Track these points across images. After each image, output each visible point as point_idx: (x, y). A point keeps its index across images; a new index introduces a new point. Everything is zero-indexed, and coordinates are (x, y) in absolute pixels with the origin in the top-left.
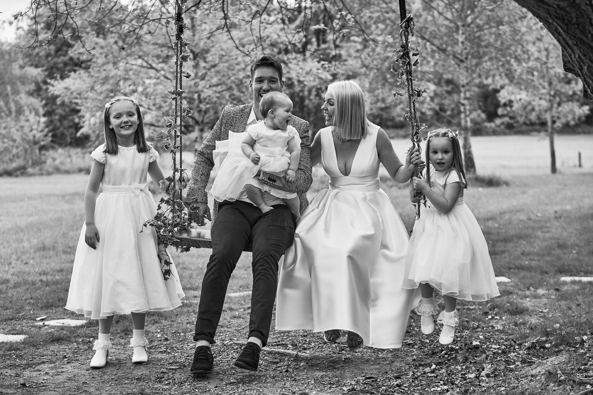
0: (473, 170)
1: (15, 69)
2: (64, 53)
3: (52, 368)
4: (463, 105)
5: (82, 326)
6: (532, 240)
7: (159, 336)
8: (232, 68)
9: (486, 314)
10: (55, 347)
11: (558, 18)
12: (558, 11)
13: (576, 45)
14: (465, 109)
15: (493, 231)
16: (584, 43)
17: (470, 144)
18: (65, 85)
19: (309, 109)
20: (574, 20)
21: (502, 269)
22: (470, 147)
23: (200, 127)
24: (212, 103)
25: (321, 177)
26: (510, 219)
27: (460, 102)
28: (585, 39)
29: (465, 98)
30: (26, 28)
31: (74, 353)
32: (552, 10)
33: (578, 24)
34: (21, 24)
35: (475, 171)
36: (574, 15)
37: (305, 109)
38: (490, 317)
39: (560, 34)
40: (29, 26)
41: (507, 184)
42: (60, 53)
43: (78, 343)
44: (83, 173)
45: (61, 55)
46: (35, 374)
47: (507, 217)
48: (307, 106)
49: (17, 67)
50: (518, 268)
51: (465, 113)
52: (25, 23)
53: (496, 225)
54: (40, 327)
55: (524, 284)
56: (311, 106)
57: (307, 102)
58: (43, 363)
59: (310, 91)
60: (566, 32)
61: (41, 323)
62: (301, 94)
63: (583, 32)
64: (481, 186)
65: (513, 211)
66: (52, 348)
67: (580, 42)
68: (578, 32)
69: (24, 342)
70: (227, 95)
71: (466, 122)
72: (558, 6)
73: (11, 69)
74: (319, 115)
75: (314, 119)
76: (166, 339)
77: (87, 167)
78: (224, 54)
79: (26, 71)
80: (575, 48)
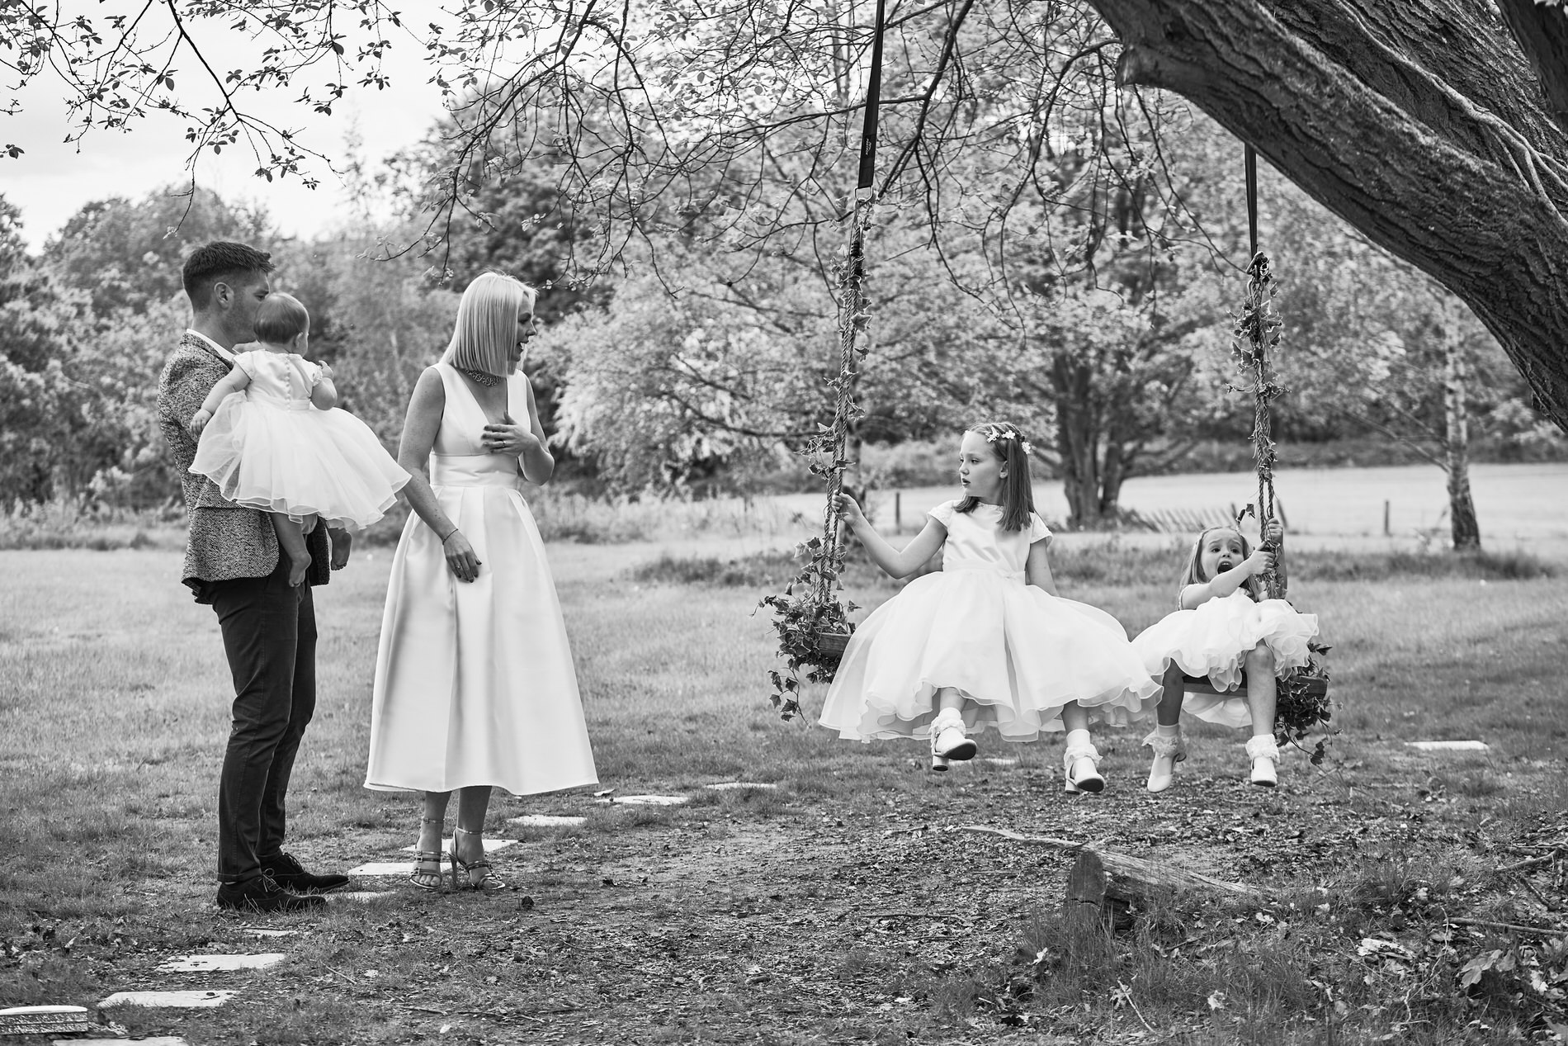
0: (1473, 539)
1: (408, 294)
2: (510, 252)
3: (649, 864)
4: (1451, 391)
5: (683, 806)
6: (1555, 679)
7: (826, 819)
8: (927, 304)
9: (1423, 794)
10: (644, 834)
11: (1478, 292)
12: (1478, 282)
13: (1510, 330)
14: (1455, 402)
15: (1478, 661)
16: (1523, 329)
17: (1466, 481)
18: (555, 342)
19: (1099, 395)
20: (1504, 295)
21: (1477, 728)
22: (1468, 488)
23: (854, 438)
24: (880, 382)
25: (1126, 553)
26: (1524, 641)
27: (1443, 387)
28: (1522, 322)
29: (1457, 377)
30: (417, 191)
31: (679, 842)
32: (1468, 281)
33: (1510, 301)
34: (404, 181)
35: (1478, 542)
36: (1502, 288)
37: (1091, 395)
38: (1429, 799)
39: (1486, 316)
40: (425, 186)
41: (1549, 572)
42: (499, 252)
43: (683, 829)
44: (574, 538)
45: (501, 258)
46: (621, 871)
47: (1517, 637)
48: (1095, 387)
49: (412, 289)
50: (1508, 726)
51: (1455, 410)
52: (415, 181)
53: (1491, 652)
54: (606, 806)
55: (1510, 751)
56: (1103, 387)
57: (1095, 377)
58: (630, 855)
59: (1102, 353)
60: (1493, 312)
61: (607, 800)
62: (1081, 362)
63: (1518, 312)
64: (1488, 578)
65: (1533, 626)
66: (638, 835)
67: (1515, 326)
68: (1510, 312)
69: (586, 826)
70: (914, 364)
71: (1458, 430)
72: (1477, 274)
73: (399, 296)
74: (1123, 407)
75: (1112, 420)
76: (840, 824)
77: (581, 526)
78: (910, 273)
79: (433, 299)
80: (1509, 335)
